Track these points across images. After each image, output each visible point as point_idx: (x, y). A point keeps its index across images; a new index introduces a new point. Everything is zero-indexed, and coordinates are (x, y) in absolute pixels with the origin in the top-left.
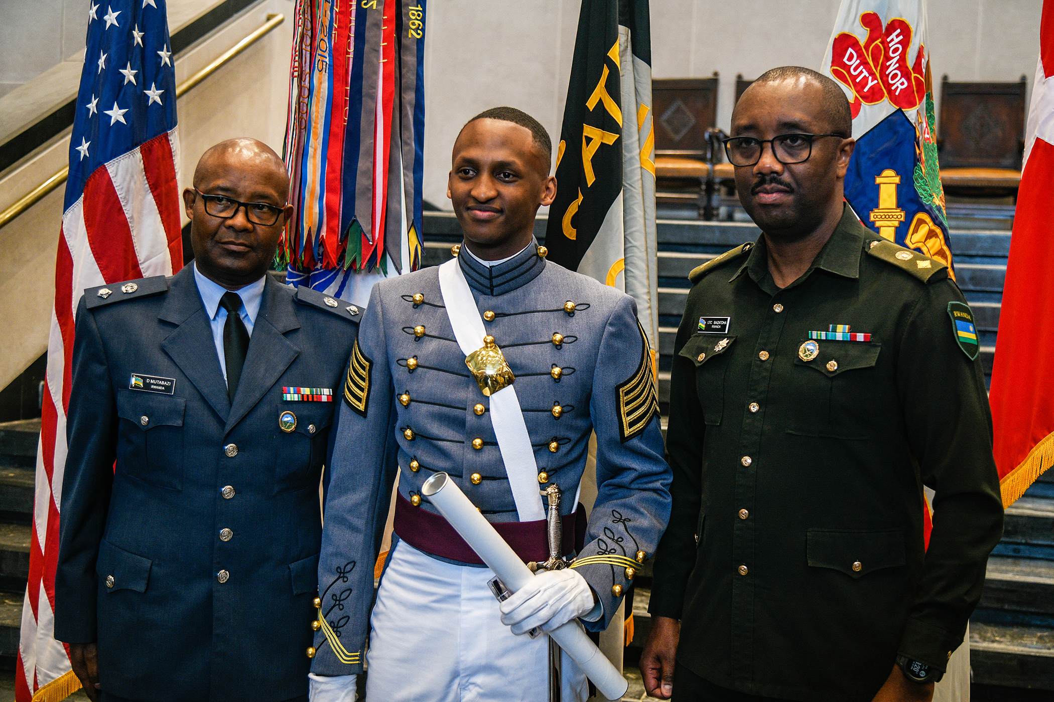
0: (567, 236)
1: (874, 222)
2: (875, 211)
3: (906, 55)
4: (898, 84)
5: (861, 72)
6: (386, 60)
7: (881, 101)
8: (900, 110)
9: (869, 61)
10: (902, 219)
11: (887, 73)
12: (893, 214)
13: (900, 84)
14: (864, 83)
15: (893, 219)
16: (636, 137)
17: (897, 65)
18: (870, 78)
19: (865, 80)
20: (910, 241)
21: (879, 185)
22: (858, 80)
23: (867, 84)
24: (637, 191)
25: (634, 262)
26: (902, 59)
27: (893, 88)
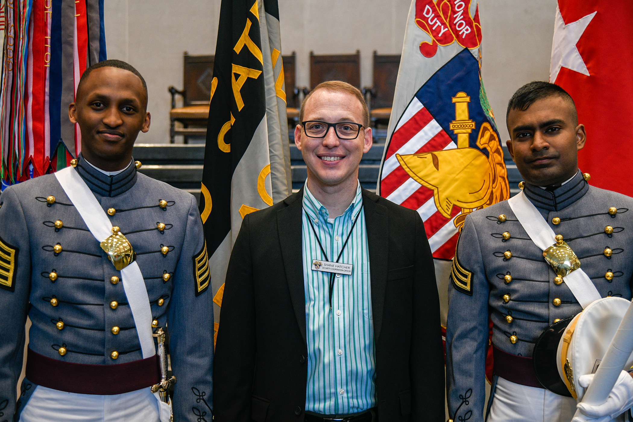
0: (222, 150)
1: (453, 131)
2: (454, 122)
3: (469, 10)
4: (464, 30)
5: (436, 23)
6: (79, 15)
7: (451, 43)
8: (466, 50)
9: (440, 14)
10: (473, 127)
11: (455, 22)
12: (467, 124)
13: (465, 31)
14: (439, 30)
15: (467, 128)
16: (271, 74)
17: (462, 17)
18: (442, 27)
19: (439, 29)
20: (480, 143)
21: (455, 104)
22: (434, 28)
23: (440, 31)
24: (275, 114)
25: (276, 167)
26: (466, 13)
27: (460, 33)
